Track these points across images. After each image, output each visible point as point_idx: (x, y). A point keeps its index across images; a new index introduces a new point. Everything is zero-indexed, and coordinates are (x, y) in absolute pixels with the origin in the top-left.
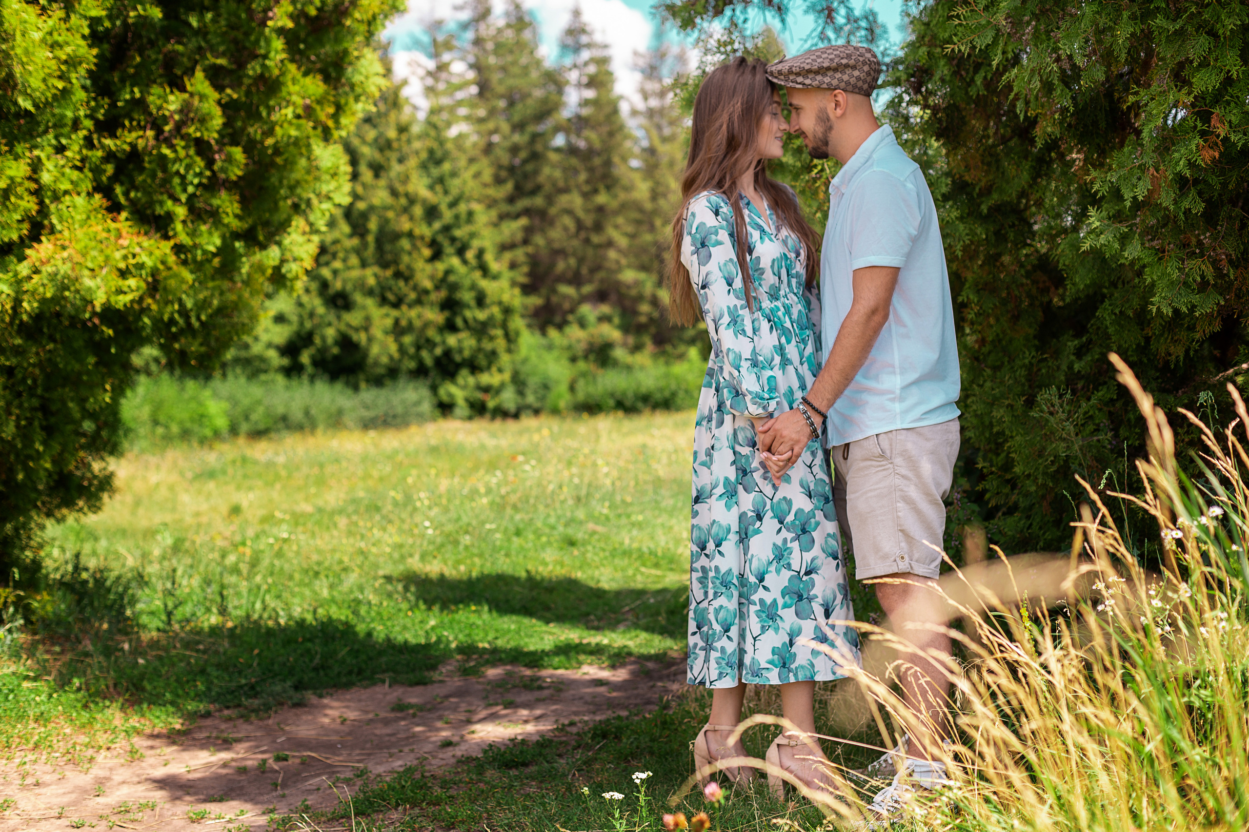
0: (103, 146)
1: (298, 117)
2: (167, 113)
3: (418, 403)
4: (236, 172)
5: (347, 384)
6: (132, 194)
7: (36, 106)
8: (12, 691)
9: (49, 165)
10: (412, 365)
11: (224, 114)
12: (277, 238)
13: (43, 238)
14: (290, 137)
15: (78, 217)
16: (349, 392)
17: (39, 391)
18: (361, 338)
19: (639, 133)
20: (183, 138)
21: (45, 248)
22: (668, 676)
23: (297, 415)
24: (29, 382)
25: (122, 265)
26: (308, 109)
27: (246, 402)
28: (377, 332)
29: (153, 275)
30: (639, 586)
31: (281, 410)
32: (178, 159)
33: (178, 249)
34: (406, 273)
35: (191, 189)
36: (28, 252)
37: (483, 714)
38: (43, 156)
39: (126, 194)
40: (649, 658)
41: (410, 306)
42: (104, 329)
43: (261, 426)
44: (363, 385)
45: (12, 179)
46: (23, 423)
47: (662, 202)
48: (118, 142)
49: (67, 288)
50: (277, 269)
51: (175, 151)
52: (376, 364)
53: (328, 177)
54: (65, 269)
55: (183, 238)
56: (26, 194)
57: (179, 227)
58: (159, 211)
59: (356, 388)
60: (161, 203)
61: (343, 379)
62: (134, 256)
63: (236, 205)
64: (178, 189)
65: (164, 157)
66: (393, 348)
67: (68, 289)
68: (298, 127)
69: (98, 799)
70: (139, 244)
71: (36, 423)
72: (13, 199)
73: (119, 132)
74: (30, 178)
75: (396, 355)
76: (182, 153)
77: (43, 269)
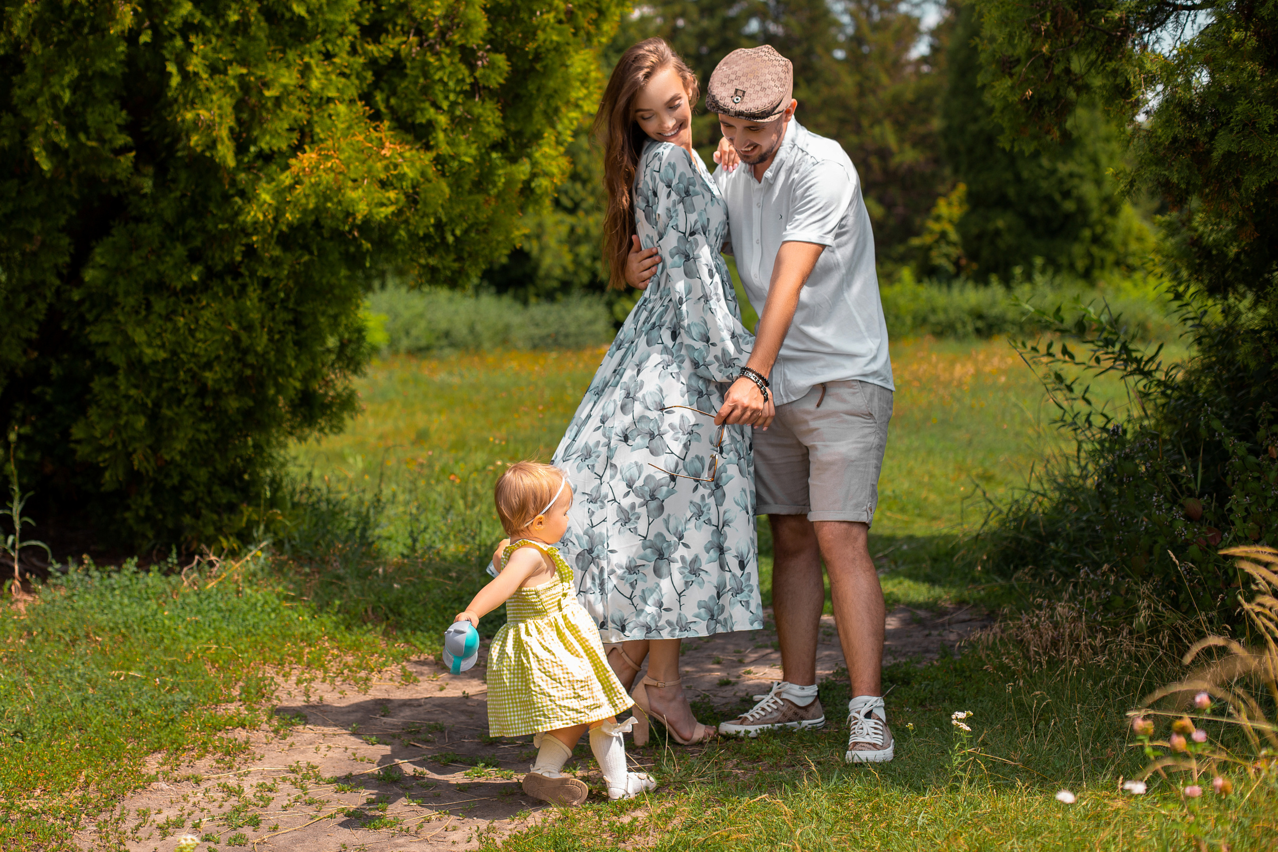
0: (365, 53)
1: (560, 22)
2: (432, 19)
3: (591, 322)
4: (496, 80)
5: (516, 297)
6: (393, 101)
7: (309, 12)
8: (274, 610)
9: (318, 71)
10: (585, 278)
11: (489, 20)
12: (529, 150)
13: (307, 147)
14: (552, 42)
15: (341, 126)
16: (518, 307)
17: (291, 305)
18: (533, 247)
19: (846, 19)
20: (448, 44)
21: (309, 157)
22: (943, 625)
23: (461, 331)
24: (282, 295)
25: (383, 176)
26: (570, 14)
27: (407, 315)
28: (551, 241)
29: (414, 187)
30: (887, 532)
31: (444, 325)
32: (442, 67)
33: (439, 160)
34: (585, 175)
35: (452, 97)
36: (293, 161)
37: (754, 656)
38: (313, 62)
39: (387, 100)
40: (918, 606)
41: (587, 212)
42: (363, 242)
43: (423, 343)
44: (533, 300)
45: (285, 86)
46: (277, 337)
47: (871, 99)
48: (382, 49)
49: (327, 199)
50: (527, 184)
51: (440, 59)
52: (548, 276)
53: (578, 84)
54: (328, 178)
55: (445, 149)
56: (297, 103)
57: (441, 136)
58: (421, 119)
59: (525, 303)
60: (422, 110)
61: (511, 292)
62: (396, 166)
63: (498, 113)
64: (441, 96)
65: (428, 64)
66: (567, 258)
67: (331, 200)
68: (560, 33)
69: (385, 719)
70: (401, 154)
71: (289, 337)
72: (284, 107)
73: (383, 38)
74: (302, 87)
75: (571, 267)
76: (446, 61)
77: (306, 180)
